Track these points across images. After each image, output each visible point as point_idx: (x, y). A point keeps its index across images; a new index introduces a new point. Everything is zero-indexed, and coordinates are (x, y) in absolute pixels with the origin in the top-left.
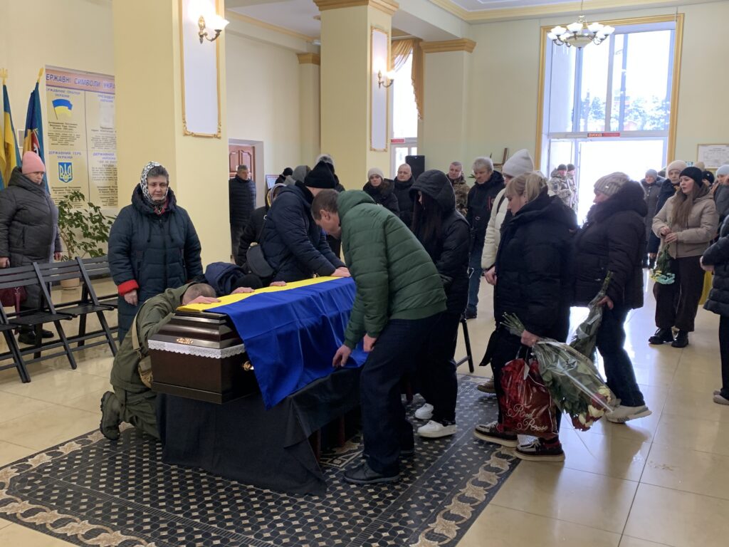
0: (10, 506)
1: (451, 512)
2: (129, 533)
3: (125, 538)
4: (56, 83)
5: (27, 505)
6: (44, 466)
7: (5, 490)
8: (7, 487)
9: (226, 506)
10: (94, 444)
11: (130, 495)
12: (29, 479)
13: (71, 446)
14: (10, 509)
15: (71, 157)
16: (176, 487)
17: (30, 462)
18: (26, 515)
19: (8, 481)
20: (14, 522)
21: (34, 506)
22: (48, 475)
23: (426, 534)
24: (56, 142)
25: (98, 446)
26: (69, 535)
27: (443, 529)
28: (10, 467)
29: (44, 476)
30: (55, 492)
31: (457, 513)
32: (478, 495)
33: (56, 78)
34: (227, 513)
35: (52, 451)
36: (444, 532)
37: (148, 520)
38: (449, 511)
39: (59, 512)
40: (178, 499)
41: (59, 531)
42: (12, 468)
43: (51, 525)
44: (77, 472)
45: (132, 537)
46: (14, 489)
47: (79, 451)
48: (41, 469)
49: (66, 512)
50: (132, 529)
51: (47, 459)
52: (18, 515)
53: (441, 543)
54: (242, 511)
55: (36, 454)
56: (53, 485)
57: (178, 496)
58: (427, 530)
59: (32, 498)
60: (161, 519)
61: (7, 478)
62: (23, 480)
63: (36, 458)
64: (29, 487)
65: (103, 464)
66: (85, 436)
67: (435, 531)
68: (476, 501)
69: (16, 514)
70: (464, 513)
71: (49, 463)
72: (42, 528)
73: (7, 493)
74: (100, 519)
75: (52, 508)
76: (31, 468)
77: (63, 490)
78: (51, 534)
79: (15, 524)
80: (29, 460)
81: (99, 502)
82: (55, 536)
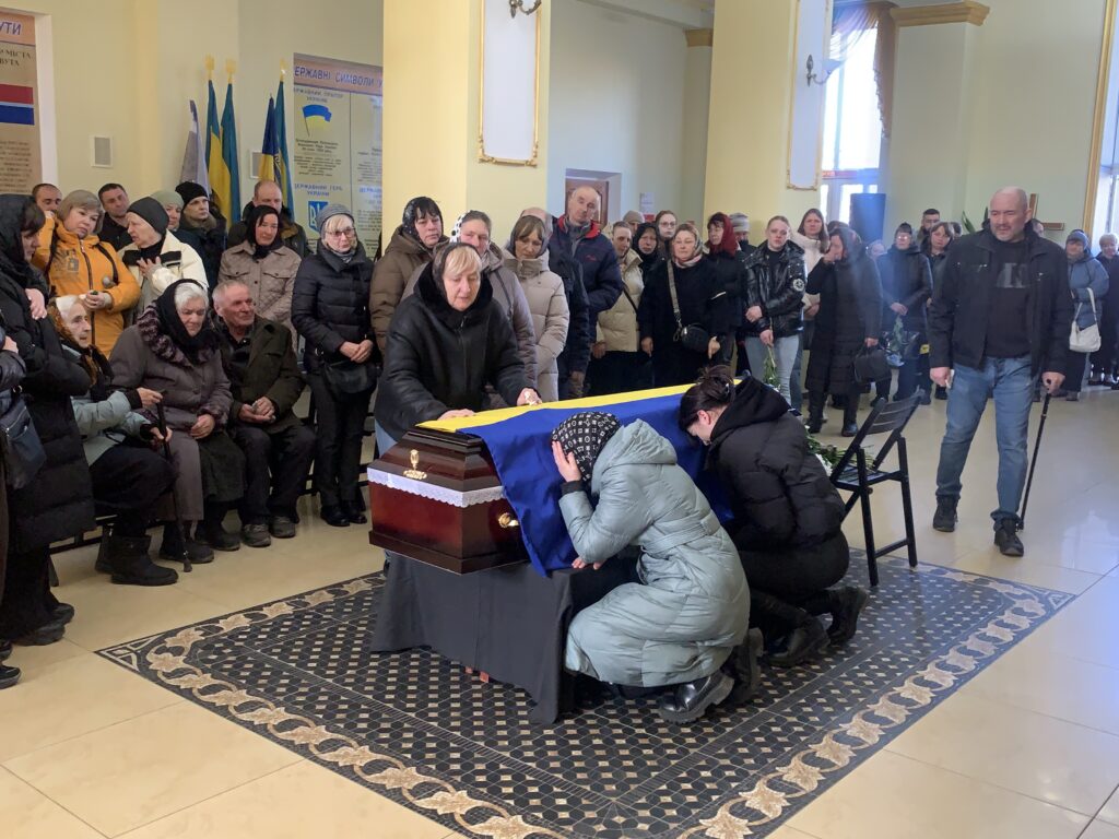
0: (186, 678)
1: (817, 755)
2: (337, 731)
3: (330, 735)
4: (308, 79)
5: (208, 680)
6: (240, 631)
7: (182, 657)
8: (186, 653)
9: (478, 709)
10: (312, 609)
11: (347, 680)
12: (217, 646)
13: (280, 607)
14: (185, 682)
15: (327, 194)
16: (414, 675)
17: (221, 624)
18: (204, 691)
19: (188, 646)
20: (188, 698)
21: (217, 682)
22: (241, 644)
23: (769, 781)
24: (306, 170)
25: (318, 610)
26: (256, 723)
27: (797, 777)
28: (194, 628)
29: (237, 644)
30: (247, 666)
31: (826, 757)
32: (868, 736)
33: (309, 73)
34: (477, 719)
35: (253, 613)
36: (799, 782)
37: (366, 716)
38: (815, 753)
39: (248, 693)
40: (412, 692)
41: (245, 717)
42: (196, 630)
43: (235, 707)
44: (282, 643)
45: (340, 736)
46: (195, 657)
47: (290, 615)
48: (234, 635)
49: (258, 694)
50: (342, 726)
51: (244, 622)
52: (195, 691)
53: (789, 796)
54: (500, 718)
55: (230, 615)
57: (414, 688)
58: (771, 776)
59: (216, 670)
60: (384, 716)
61: (188, 641)
62: (208, 647)
63: (229, 619)
64: (214, 657)
65: (319, 636)
66: (301, 596)
67: (784, 778)
68: (862, 743)
69: (191, 689)
70: (837, 758)
71: (246, 628)
72: (223, 711)
73: (184, 661)
74: (301, 707)
75: (240, 687)
76: (222, 632)
77: (259, 666)
78: (233, 719)
79: (189, 702)
80: (221, 621)
81: (304, 685)
82: (238, 723)
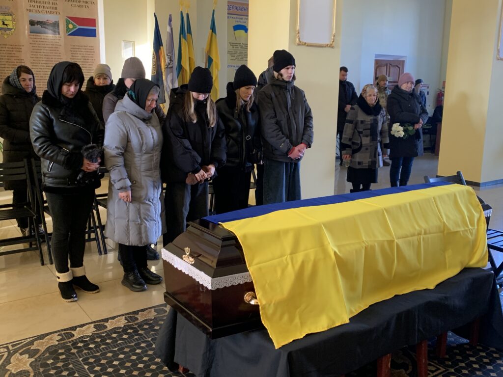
4: (236, 12)
6: (82, 339)
8: (37, 356)
10: (137, 324)
13: (119, 321)
17: (76, 331)
19: (43, 349)
22: (75, 351)
24: (234, 58)
25: (139, 326)
28: (58, 333)
29: (72, 351)
33: (237, 8)
42: (59, 335)
44: (99, 354)
46: (40, 360)
48: (76, 342)
51: (90, 331)
55: (86, 324)
56: (69, 364)
61: (46, 345)
64: (51, 362)
65: (125, 350)
71: (88, 337)
